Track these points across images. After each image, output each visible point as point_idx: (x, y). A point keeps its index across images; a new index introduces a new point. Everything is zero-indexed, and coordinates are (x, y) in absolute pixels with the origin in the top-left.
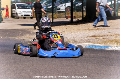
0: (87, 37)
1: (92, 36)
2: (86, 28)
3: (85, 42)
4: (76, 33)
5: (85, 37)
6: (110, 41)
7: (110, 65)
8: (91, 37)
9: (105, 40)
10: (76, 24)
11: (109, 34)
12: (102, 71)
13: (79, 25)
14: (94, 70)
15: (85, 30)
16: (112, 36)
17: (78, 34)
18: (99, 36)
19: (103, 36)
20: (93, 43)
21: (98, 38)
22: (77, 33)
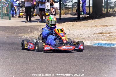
0: (94, 34)
1: (99, 33)
2: (93, 25)
3: (92, 39)
9: (113, 37)
12: (110, 71)
13: (86, 22)
14: (102, 70)
19: (109, 33)
21: (105, 35)
22: (84, 30)
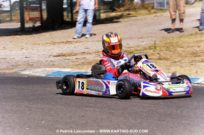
0: (49, 57)
1: (58, 54)
2: (48, 41)
3: (45, 66)
4: (31, 50)
5: (46, 57)
6: (87, 63)
7: (88, 107)
8: (56, 56)
9: (80, 61)
10: (31, 34)
11: (86, 50)
12: (73, 119)
13: (35, 35)
14: (59, 118)
15: (47, 43)
16: (90, 53)
17: (33, 52)
18: (70, 55)
19: (76, 55)
20: (60, 67)
21: (68, 58)
22: (33, 50)
